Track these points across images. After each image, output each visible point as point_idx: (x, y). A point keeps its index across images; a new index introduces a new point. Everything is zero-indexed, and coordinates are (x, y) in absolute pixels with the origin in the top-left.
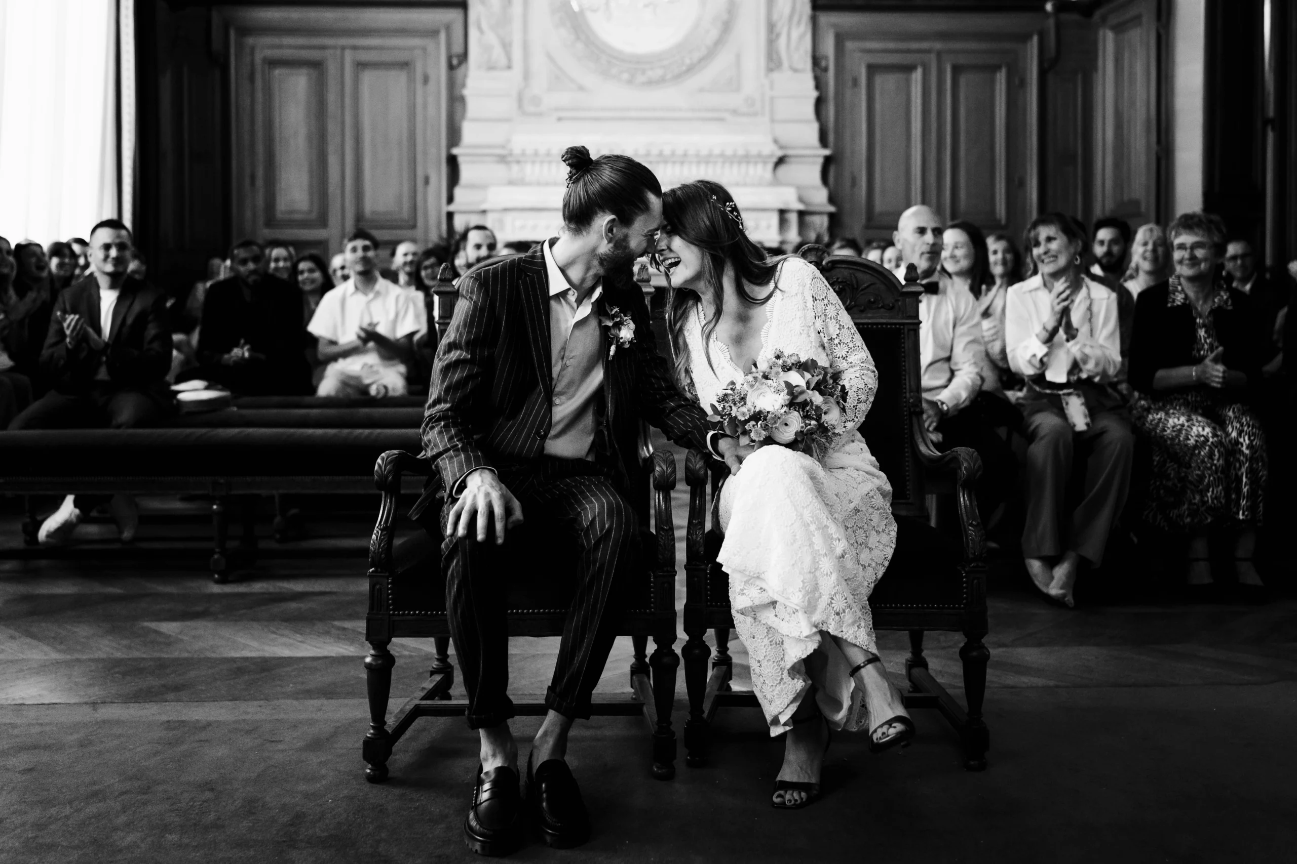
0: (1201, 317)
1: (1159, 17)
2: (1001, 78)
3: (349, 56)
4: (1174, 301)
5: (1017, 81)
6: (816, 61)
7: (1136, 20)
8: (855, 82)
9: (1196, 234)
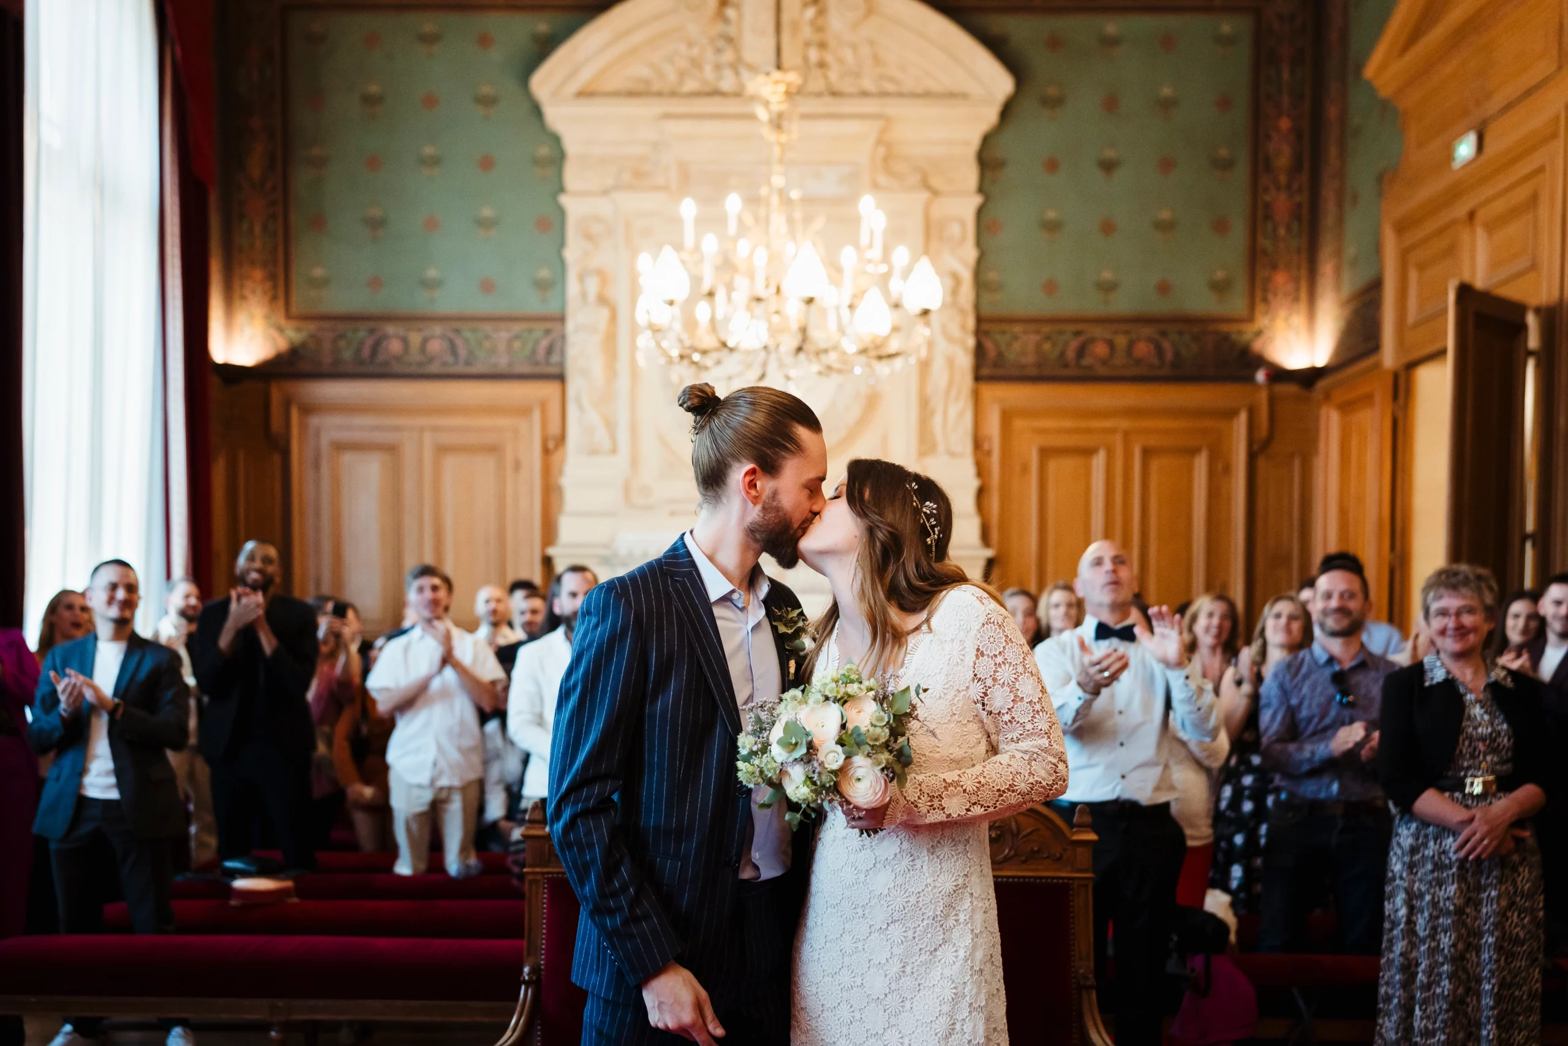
0: (1471, 691)
1: (1395, 396)
2: (1201, 464)
3: (428, 439)
4: (1432, 679)
5: (1220, 467)
6: (978, 444)
7: (1367, 400)
8: (1025, 469)
9: (1464, 597)
